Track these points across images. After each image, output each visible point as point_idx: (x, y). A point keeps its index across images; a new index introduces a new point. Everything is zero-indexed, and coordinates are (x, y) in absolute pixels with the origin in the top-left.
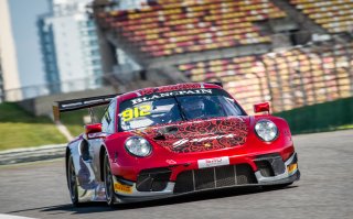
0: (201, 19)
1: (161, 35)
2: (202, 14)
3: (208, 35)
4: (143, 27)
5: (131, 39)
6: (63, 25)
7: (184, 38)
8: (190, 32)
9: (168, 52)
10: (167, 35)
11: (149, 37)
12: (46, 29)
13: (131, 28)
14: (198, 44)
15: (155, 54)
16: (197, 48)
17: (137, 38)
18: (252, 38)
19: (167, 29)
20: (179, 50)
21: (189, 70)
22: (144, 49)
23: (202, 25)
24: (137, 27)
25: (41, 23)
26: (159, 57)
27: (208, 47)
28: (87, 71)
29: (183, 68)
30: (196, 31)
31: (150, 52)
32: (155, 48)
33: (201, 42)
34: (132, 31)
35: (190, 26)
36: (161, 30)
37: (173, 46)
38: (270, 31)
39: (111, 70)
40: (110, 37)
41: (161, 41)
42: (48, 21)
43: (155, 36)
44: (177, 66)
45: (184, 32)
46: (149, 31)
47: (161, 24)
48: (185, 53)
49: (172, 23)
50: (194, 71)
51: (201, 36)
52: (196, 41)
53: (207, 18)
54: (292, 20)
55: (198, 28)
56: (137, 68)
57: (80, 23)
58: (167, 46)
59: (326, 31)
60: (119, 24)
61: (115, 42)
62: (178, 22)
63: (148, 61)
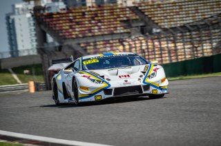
0: (93, 18)
1: (71, 27)
2: (93, 16)
3: (96, 28)
4: (61, 22)
5: (54, 29)
6: (20, 19)
7: (83, 29)
8: (87, 25)
9: (74, 36)
10: (74, 27)
11: (64, 28)
12: (10, 21)
13: (54, 22)
14: (91, 32)
15: (67, 37)
16: (90, 34)
17: (57, 28)
18: (120, 30)
19: (74, 24)
20: (80, 36)
21: (86, 46)
22: (61, 34)
23: (93, 22)
24: (58, 22)
25: (8, 18)
26: (69, 39)
27: (96, 34)
28: (33, 45)
29: (82, 45)
30: (90, 25)
31: (64, 36)
32: (67, 34)
33: (93, 31)
34: (55, 24)
35: (87, 22)
36: (71, 24)
37: (77, 33)
38: (130, 26)
39: (43, 45)
40: (43, 27)
41: (70, 30)
42: (12, 17)
43: (67, 27)
44: (79, 44)
45: (83, 26)
46: (64, 25)
47: (71, 21)
48: (84, 37)
49: (77, 20)
50: (88, 48)
51: (93, 28)
52: (90, 31)
53: (96, 18)
54: (142, 20)
55: (91, 23)
56: (57, 44)
57: (29, 18)
58: (74, 33)
59: (160, 27)
60: (48, 20)
61: (46, 30)
62: (80, 20)
63: (63, 41)
